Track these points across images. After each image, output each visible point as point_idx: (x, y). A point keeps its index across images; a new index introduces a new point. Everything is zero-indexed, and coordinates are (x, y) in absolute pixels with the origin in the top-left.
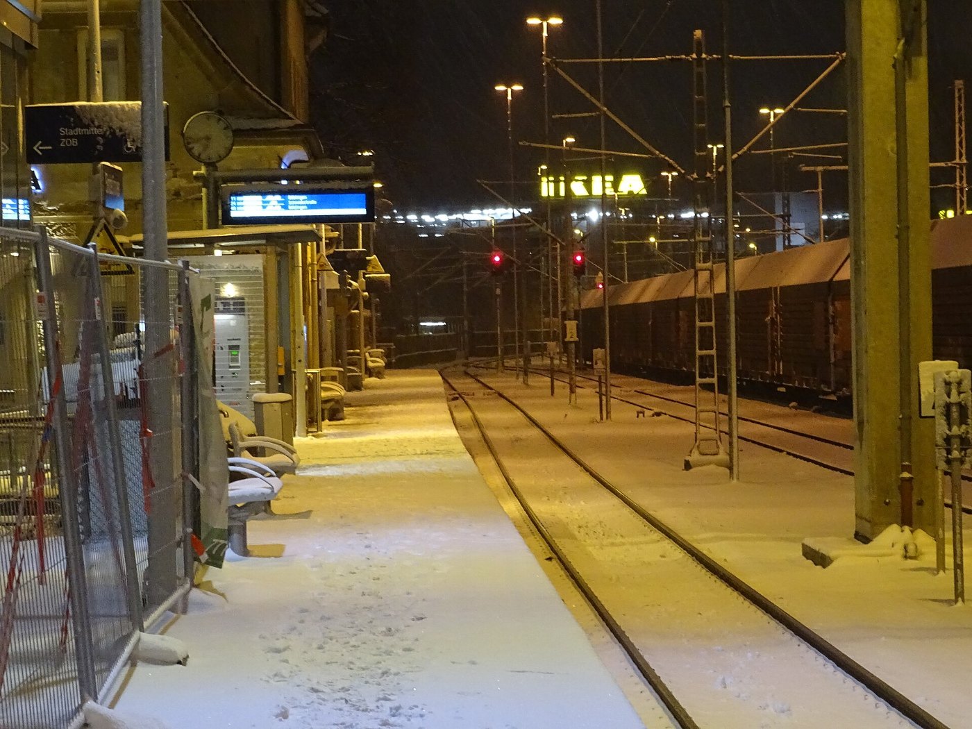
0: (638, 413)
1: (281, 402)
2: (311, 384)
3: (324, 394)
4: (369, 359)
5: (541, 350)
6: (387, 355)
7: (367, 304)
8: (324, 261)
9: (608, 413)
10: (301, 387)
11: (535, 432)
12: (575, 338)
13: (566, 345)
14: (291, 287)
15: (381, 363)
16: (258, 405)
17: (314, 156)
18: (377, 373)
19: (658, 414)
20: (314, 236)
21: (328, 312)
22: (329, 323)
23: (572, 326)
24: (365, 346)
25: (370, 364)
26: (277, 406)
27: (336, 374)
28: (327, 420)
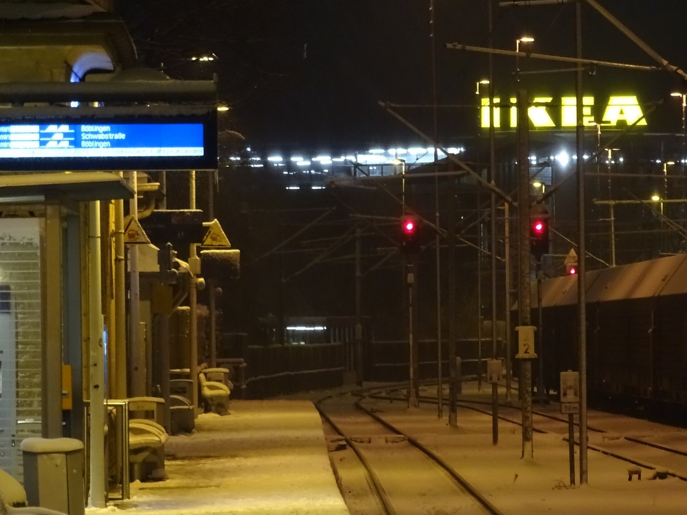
0: (631, 473)
1: (67, 453)
2: (114, 423)
3: (134, 440)
4: (205, 383)
5: (478, 372)
6: (234, 377)
7: (203, 296)
8: (136, 229)
9: (583, 472)
10: (98, 429)
11: (467, 502)
12: (532, 354)
13: (516, 366)
14: (83, 268)
15: (224, 390)
16: (30, 456)
17: (122, 61)
18: (217, 406)
19: (662, 476)
20: (120, 190)
21: (141, 308)
22: (142, 325)
23: (526, 334)
24: (199, 364)
25: (207, 392)
26: (60, 459)
27: (154, 407)
28: (138, 481)
